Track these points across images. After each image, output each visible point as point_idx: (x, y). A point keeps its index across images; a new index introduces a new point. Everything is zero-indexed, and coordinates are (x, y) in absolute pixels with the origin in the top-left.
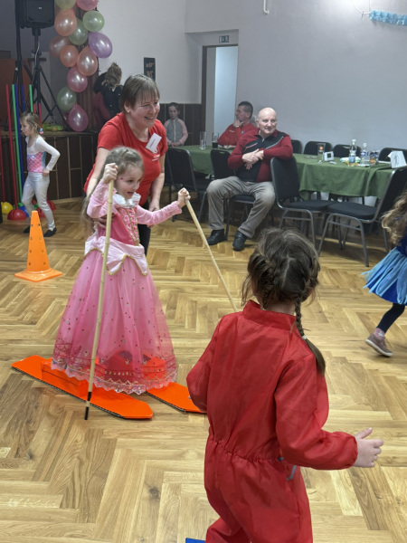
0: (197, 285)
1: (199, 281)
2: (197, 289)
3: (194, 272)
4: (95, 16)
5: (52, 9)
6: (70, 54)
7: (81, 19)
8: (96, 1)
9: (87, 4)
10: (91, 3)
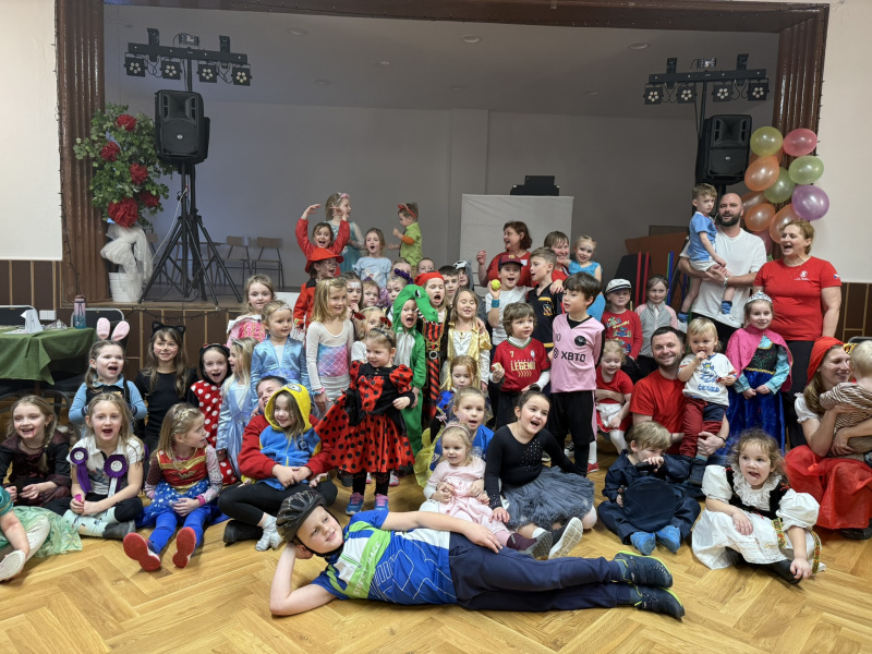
4: (809, 162)
5: (745, 158)
6: (759, 214)
7: (787, 169)
8: (815, 141)
9: (798, 147)
10: (805, 145)
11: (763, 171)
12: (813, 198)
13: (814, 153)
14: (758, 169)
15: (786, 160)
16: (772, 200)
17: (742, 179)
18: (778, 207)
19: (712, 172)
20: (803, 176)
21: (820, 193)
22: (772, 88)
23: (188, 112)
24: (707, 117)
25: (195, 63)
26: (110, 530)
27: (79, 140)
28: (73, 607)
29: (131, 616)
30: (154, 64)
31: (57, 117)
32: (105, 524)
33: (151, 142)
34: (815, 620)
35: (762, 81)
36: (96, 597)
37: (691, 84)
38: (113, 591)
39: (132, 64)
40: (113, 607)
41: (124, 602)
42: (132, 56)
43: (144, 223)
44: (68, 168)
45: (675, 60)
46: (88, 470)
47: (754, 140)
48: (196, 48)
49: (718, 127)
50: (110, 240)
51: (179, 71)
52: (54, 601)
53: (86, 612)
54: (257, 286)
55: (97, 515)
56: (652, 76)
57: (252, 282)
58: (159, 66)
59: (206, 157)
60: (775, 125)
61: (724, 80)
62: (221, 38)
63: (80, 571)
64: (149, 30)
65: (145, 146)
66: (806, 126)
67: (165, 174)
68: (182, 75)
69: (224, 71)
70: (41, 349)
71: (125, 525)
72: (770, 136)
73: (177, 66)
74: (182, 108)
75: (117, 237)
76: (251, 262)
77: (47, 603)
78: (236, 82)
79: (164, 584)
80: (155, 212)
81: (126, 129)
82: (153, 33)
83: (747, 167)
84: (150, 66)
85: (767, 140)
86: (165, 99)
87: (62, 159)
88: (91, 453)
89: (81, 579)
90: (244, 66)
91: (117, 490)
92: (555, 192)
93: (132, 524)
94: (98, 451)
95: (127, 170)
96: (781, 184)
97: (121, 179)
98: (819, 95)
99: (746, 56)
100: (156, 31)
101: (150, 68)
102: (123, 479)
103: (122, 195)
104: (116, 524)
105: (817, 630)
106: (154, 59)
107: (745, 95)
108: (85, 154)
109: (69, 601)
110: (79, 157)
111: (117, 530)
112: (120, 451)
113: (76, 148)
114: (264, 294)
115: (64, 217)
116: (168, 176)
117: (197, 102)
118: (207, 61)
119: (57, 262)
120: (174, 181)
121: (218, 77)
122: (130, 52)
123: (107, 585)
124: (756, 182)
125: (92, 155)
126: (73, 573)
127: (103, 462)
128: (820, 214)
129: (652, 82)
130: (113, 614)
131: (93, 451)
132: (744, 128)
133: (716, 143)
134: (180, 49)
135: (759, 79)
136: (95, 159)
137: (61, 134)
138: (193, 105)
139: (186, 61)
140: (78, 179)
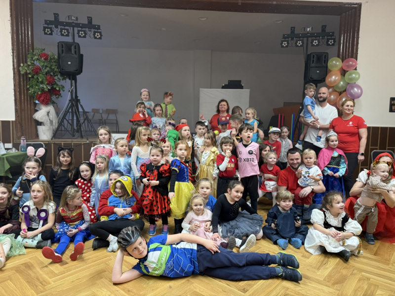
4: (354, 73)
5: (326, 71)
6: (332, 97)
7: (344, 76)
8: (356, 64)
9: (349, 66)
10: (352, 66)
11: (334, 77)
12: (356, 89)
13: (356, 69)
14: (331, 77)
15: (343, 72)
16: (338, 90)
17: (324, 81)
18: (340, 93)
19: (311, 78)
20: (351, 79)
21: (359, 87)
22: (337, 40)
23: (73, 52)
24: (309, 53)
25: (76, 29)
26: (39, 244)
27: (22, 65)
28: (22, 280)
29: (49, 283)
30: (57, 29)
31: (12, 54)
32: (37, 242)
33: (56, 65)
34: (359, 276)
35: (333, 37)
36: (33, 275)
37: (301, 39)
38: (41, 272)
39: (47, 30)
40: (41, 280)
41: (46, 277)
42: (46, 26)
43: (53, 103)
44: (17, 78)
45: (294, 28)
46: (29, 216)
47: (330, 64)
48: (76, 22)
49: (313, 58)
50: (37, 111)
51: (68, 32)
52: (13, 278)
53: (28, 282)
54: (102, 131)
55: (33, 237)
56: (284, 35)
57: (100, 129)
58: (59, 30)
59: (82, 72)
60: (338, 57)
61: (316, 37)
62: (88, 17)
63: (25, 263)
64: (54, 14)
65: (53, 67)
66: (352, 57)
67: (63, 80)
68: (70, 34)
69: (89, 33)
70: (6, 161)
71: (46, 242)
72: (336, 62)
73: (67, 30)
74: (70, 50)
75: (40, 109)
76: (103, 120)
77: (10, 279)
78: (96, 38)
79: (65, 268)
80: (58, 98)
81: (45, 59)
82: (56, 15)
83: (326, 75)
84: (55, 30)
85: (335, 63)
86: (62, 45)
87: (14, 73)
88: (31, 208)
89: (26, 267)
90: (99, 31)
91: (43, 225)
92: (242, 87)
93: (49, 241)
94: (35, 207)
95: (45, 78)
96: (342, 83)
97: (42, 83)
98: (358, 43)
99: (326, 26)
100: (58, 14)
101: (55, 31)
102: (45, 221)
103: (43, 90)
104: (42, 241)
105: (360, 280)
106: (56, 27)
107: (325, 43)
108: (25, 71)
109: (20, 278)
110: (22, 73)
111: (42, 244)
112: (45, 208)
113: (20, 68)
114: (106, 134)
115: (16, 100)
116: (64, 81)
117: (77, 48)
118: (82, 28)
119: (13, 121)
120: (67, 83)
121: (87, 36)
122: (46, 24)
123: (38, 269)
124: (330, 82)
125: (28, 72)
126: (22, 264)
127: (36, 212)
128: (359, 97)
129: (284, 38)
130: (41, 283)
131: (32, 207)
132: (325, 58)
133: (313, 65)
134: (69, 22)
135: (331, 36)
136: (29, 74)
137: (13, 62)
138: (75, 48)
139: (72, 28)
140: (22, 83)
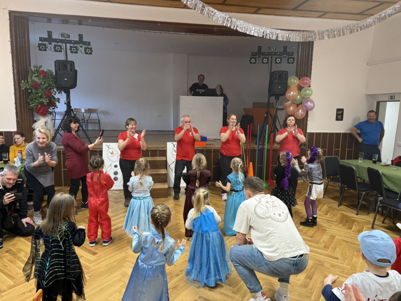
0: (335, 262)
1: (337, 259)
2: (333, 266)
3: (337, 250)
4: (308, 90)
5: (286, 88)
6: (291, 108)
7: (301, 91)
8: (310, 82)
9: (304, 84)
10: (307, 84)
11: (292, 93)
12: (309, 103)
13: (310, 87)
15: (300, 88)
16: (296, 103)
18: (298, 105)
19: (274, 92)
20: (306, 95)
21: (312, 101)
23: (69, 69)
24: (272, 71)
25: (68, 45)
27: (23, 81)
31: (12, 71)
33: (53, 81)
37: (267, 56)
39: (41, 46)
43: (51, 113)
45: (261, 47)
47: (289, 81)
48: (68, 39)
49: (276, 75)
50: (36, 121)
56: (252, 53)
58: (53, 46)
59: (75, 88)
60: (296, 76)
61: (278, 55)
62: (79, 35)
65: (51, 83)
66: (307, 76)
67: (59, 93)
68: (63, 50)
69: (81, 48)
73: (60, 46)
74: (66, 67)
75: (39, 120)
76: (85, 120)
78: (86, 53)
80: (54, 108)
81: (43, 76)
82: (50, 33)
83: (286, 91)
85: (293, 81)
86: (59, 63)
87: (15, 89)
90: (89, 47)
95: (43, 93)
97: (41, 97)
98: (311, 65)
99: (287, 47)
101: (49, 48)
103: (42, 103)
106: (50, 44)
107: (286, 61)
108: (25, 87)
110: (23, 89)
113: (22, 85)
115: (17, 113)
117: (72, 65)
119: (14, 131)
121: (78, 51)
122: (40, 41)
124: (289, 96)
125: (28, 87)
132: (285, 76)
133: (275, 81)
134: (61, 39)
135: (291, 55)
137: (14, 79)
140: (22, 97)
